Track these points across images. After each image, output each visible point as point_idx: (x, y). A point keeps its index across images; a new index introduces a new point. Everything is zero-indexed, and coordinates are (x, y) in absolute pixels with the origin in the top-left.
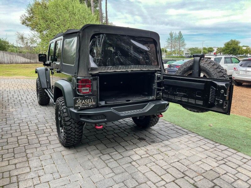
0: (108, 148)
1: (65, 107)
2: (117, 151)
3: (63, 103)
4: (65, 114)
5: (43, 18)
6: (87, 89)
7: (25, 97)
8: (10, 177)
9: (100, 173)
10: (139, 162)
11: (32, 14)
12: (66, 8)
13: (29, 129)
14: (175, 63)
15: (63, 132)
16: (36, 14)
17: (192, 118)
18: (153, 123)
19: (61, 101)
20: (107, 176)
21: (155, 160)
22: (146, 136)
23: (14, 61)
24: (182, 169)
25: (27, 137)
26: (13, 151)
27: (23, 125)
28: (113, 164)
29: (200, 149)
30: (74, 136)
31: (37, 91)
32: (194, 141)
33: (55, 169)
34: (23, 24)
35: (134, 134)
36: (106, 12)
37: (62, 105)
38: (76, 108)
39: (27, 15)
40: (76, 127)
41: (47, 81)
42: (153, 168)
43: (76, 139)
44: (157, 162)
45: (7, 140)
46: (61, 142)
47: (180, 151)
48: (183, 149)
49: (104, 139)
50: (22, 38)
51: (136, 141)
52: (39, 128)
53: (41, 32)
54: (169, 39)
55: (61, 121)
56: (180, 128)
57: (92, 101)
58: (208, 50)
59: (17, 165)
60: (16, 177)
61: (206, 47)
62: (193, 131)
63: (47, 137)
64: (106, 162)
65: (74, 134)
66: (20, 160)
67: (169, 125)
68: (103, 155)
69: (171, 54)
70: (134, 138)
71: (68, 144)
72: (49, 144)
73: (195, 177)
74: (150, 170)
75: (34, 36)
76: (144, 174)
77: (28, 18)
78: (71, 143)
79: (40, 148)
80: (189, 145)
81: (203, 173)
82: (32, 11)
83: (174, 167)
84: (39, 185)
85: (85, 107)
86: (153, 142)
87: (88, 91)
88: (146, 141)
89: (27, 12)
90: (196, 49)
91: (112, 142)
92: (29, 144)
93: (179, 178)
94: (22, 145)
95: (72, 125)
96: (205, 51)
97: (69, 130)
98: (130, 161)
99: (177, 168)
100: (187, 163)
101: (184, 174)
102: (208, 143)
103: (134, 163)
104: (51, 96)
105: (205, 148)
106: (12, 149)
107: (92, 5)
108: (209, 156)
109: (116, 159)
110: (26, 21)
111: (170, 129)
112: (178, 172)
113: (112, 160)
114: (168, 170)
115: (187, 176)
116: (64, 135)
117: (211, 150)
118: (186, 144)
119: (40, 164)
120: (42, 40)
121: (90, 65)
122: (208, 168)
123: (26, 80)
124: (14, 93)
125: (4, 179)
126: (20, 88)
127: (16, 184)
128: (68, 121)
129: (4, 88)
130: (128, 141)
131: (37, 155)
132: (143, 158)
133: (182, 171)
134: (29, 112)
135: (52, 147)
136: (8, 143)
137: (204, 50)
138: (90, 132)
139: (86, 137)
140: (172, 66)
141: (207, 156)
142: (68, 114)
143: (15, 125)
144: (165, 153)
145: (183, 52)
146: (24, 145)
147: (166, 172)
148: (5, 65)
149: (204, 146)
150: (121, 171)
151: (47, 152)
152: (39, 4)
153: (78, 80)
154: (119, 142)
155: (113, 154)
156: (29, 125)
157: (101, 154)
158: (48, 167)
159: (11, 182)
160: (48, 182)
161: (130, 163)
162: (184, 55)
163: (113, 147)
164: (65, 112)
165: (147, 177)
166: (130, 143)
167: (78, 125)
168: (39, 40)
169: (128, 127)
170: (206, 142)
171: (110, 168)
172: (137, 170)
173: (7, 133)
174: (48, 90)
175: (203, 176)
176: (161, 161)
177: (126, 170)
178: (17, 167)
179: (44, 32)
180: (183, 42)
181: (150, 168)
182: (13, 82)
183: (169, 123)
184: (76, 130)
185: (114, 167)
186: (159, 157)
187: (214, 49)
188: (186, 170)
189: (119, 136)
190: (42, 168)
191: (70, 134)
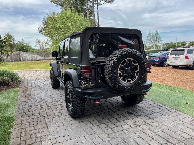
0: (104, 119)
1: (72, 88)
2: (111, 122)
3: (71, 85)
4: (72, 93)
5: (53, 27)
6: (88, 74)
7: (43, 83)
8: (36, 138)
9: (99, 137)
10: (129, 130)
11: (46, 25)
12: (69, 19)
13: (46, 105)
14: (153, 55)
15: (71, 107)
16: (49, 25)
17: (171, 98)
18: (139, 101)
19: (70, 84)
20: (105, 140)
21: (142, 129)
22: (134, 111)
23: (34, 59)
24: (165, 137)
25: (46, 110)
26: (36, 120)
27: (42, 102)
28: (109, 131)
29: (180, 122)
30: (79, 109)
31: (51, 78)
32: (174, 115)
33: (67, 133)
34: (40, 32)
35: (124, 109)
36: (98, 20)
37: (70, 86)
38: (80, 88)
39: (42, 26)
40: (80, 103)
41: (58, 71)
42: (141, 135)
43: (81, 112)
44: (144, 131)
45: (32, 113)
46: (69, 114)
47: (162, 123)
48: (165, 121)
49: (101, 113)
50: (39, 43)
51: (126, 115)
52: (54, 105)
53: (52, 37)
54: (148, 37)
55: (69, 99)
56: (161, 105)
57: (91, 83)
58: (181, 44)
59: (40, 130)
60: (39, 138)
61: (180, 42)
62: (173, 108)
63: (59, 110)
64: (104, 129)
65: (79, 108)
66: (42, 126)
67: (152, 103)
68: (101, 124)
69: (150, 48)
70: (124, 112)
71: (75, 115)
72: (61, 116)
73: (177, 143)
74: (138, 137)
75: (48, 40)
76: (133, 139)
77: (43, 28)
78: (77, 115)
79: (55, 118)
80: (170, 119)
81: (184, 140)
82: (46, 23)
83: (158, 135)
84: (56, 144)
85: (87, 87)
86: (140, 116)
87: (89, 76)
88: (134, 115)
89: (42, 24)
90: (171, 43)
91: (107, 115)
92: (47, 116)
93: (164, 144)
94: (42, 116)
95: (78, 101)
96: (179, 45)
97: (76, 105)
98: (122, 130)
99: (161, 136)
100: (169, 132)
101: (167, 141)
102: (186, 117)
103: (125, 131)
104: (62, 81)
105: (184, 121)
106: (36, 119)
107: (88, 15)
108: (188, 128)
109: (111, 128)
110: (42, 30)
111: (153, 106)
112: (162, 139)
113: (108, 128)
114: (153, 137)
115: (170, 142)
116: (72, 108)
117: (189, 123)
118: (167, 117)
119: (56, 130)
120: (53, 42)
121: (90, 56)
122: (188, 137)
123: (42, 71)
124: (35, 81)
125: (32, 139)
126: (39, 77)
127: (40, 143)
128: (75, 98)
129: (28, 77)
130: (119, 115)
131: (53, 123)
132: (132, 127)
133: (165, 138)
134: (46, 93)
135: (63, 118)
136: (33, 114)
137: (177, 44)
138: (90, 107)
139: (87, 111)
140: (151, 57)
141: (186, 128)
142: (75, 93)
143: (37, 102)
144: (150, 124)
145: (160, 46)
146: (44, 116)
147: (152, 139)
148: (28, 62)
149: (183, 119)
150: (115, 137)
151: (59, 121)
152: (51, 18)
153: (81, 68)
154: (112, 115)
155: (108, 123)
156: (46, 102)
157: (99, 124)
158: (61, 132)
159: (37, 141)
160: (62, 142)
161: (122, 131)
162: (161, 49)
163: (108, 119)
164: (73, 92)
165: (136, 142)
166: (121, 116)
167: (82, 101)
168: (51, 43)
169: (119, 104)
170: (184, 117)
171: (107, 134)
172: (128, 137)
173: (32, 108)
174: (59, 77)
175: (183, 143)
176: (147, 130)
177: (120, 136)
178: (40, 131)
179: (54, 37)
180: (159, 39)
181: (139, 135)
182: (34, 73)
183: (152, 101)
184: (81, 105)
185: (110, 133)
186: (145, 127)
187: (186, 43)
188: (168, 137)
189: (112, 111)
190: (57, 132)
191: (76, 108)
